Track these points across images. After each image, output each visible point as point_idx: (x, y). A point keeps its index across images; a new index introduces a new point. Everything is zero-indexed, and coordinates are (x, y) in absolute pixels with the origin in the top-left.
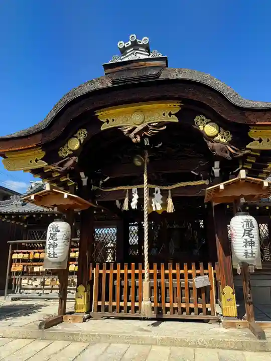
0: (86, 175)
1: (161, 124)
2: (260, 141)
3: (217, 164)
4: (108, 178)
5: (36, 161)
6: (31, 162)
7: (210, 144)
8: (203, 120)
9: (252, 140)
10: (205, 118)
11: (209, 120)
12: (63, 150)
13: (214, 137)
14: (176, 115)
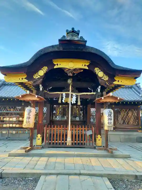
0: (42, 86)
1: (81, 69)
2: (118, 81)
3: (100, 87)
4: (51, 87)
5: (22, 79)
6: (19, 79)
7: (100, 80)
8: (98, 70)
9: (116, 81)
10: (99, 69)
11: (100, 70)
12: (36, 75)
13: (101, 78)
14: (87, 66)
